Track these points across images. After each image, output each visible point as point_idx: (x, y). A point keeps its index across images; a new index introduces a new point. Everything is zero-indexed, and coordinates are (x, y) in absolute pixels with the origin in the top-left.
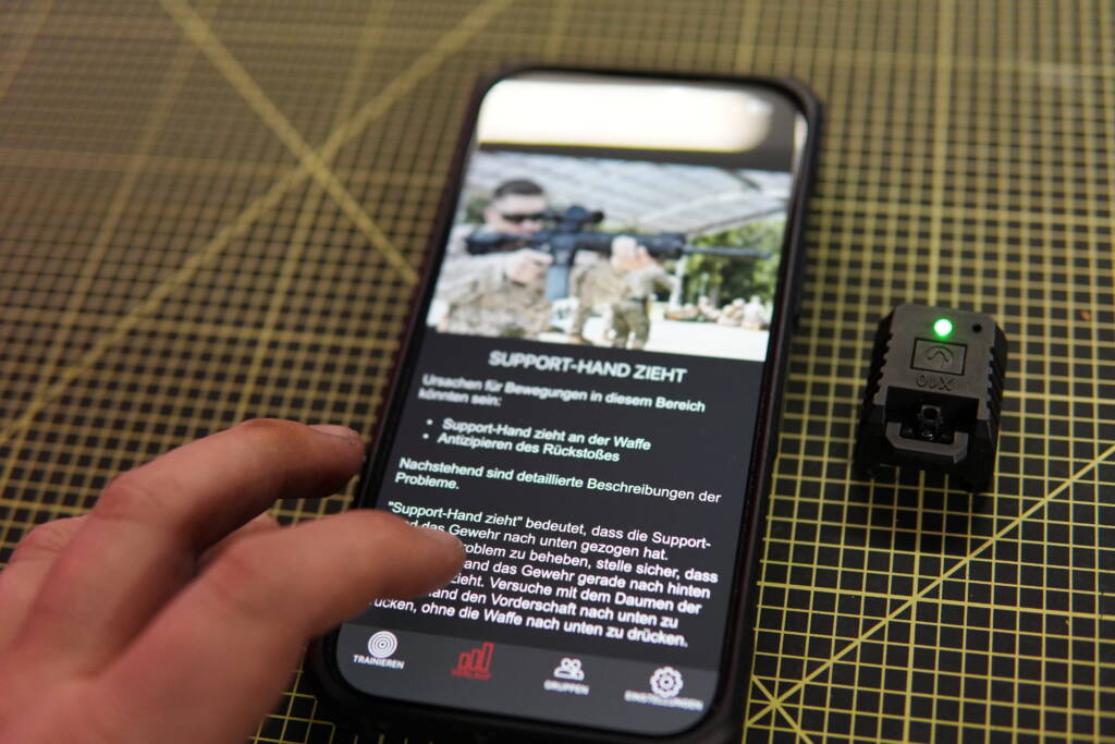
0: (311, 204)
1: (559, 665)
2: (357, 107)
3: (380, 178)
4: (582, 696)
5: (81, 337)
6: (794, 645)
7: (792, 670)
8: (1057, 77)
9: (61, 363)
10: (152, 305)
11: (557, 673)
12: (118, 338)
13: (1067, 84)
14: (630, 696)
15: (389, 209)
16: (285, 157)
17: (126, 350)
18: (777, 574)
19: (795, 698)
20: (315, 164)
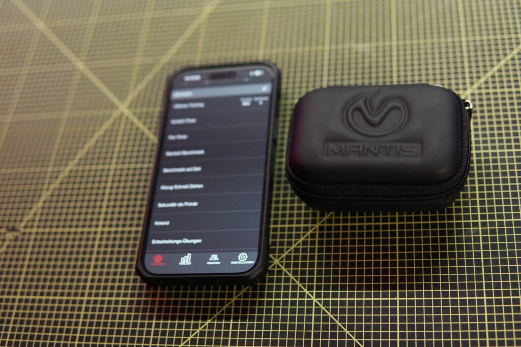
0: (123, 122)
1: (210, 257)
2: (136, 85)
3: (145, 110)
4: (218, 265)
5: (55, 175)
6: (282, 244)
7: (281, 251)
8: (364, 48)
9: (50, 184)
10: (76, 162)
11: (210, 259)
12: (66, 174)
13: (367, 50)
14: (233, 263)
15: (149, 120)
16: (113, 107)
17: (69, 177)
18: (276, 223)
19: (282, 260)
20: (123, 108)
